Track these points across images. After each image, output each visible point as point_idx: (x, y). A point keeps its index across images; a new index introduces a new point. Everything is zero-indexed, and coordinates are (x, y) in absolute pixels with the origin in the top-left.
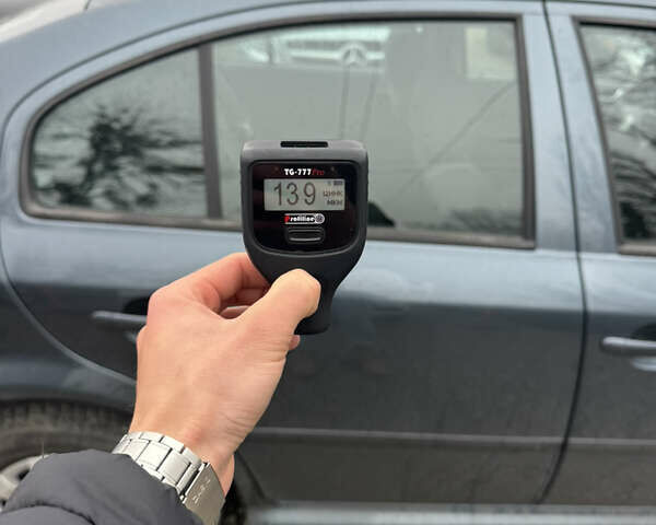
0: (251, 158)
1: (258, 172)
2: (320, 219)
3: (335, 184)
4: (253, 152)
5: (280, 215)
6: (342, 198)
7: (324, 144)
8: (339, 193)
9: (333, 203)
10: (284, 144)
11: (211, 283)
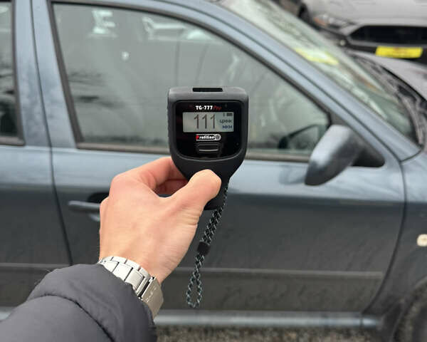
0: (175, 99)
1: (179, 108)
2: (218, 137)
3: (228, 115)
4: (176, 95)
5: (193, 135)
6: (232, 124)
7: (220, 90)
8: (230, 121)
9: (226, 127)
10: (195, 90)
11: (152, 173)
